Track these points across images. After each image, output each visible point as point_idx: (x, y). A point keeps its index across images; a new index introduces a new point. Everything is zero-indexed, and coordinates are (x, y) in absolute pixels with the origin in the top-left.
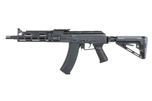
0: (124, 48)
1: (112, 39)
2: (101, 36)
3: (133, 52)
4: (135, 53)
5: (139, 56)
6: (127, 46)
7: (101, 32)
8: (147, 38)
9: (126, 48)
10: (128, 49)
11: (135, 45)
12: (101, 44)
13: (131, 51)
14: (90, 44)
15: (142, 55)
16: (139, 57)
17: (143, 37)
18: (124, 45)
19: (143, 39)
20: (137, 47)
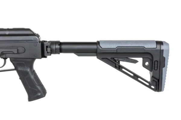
0: (116, 67)
1: (54, 47)
2: (27, 41)
3: (136, 77)
4: (139, 79)
5: (148, 84)
6: (122, 63)
7: (29, 30)
8: (167, 44)
9: (120, 68)
10: (123, 70)
11: (140, 60)
12: (30, 60)
13: (132, 75)
14: (5, 59)
15: (155, 83)
16: (149, 87)
17: (160, 43)
18: (116, 61)
19: (158, 46)
20: (144, 65)
